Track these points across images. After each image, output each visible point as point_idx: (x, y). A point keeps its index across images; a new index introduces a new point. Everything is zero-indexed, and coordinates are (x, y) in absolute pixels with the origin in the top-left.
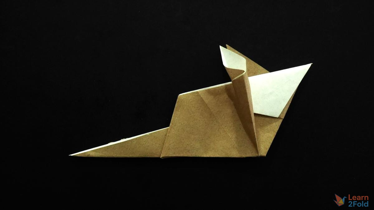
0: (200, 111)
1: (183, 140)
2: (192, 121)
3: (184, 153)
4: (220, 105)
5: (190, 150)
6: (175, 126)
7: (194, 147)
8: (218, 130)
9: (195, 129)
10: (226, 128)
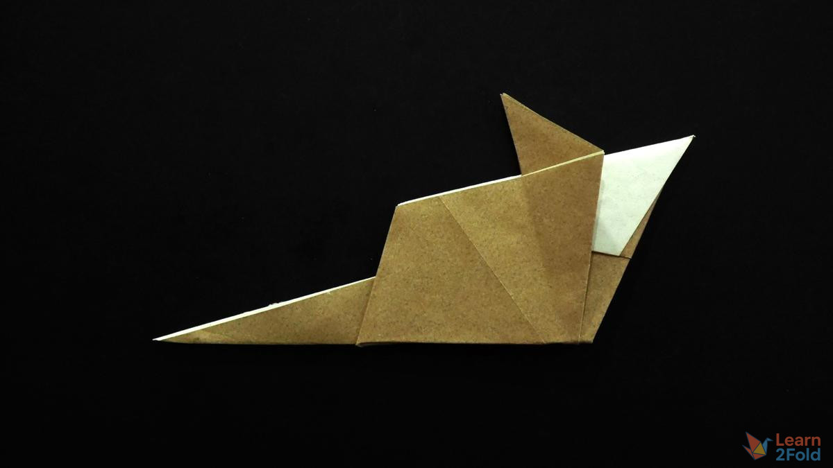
0: (445, 240)
1: (407, 304)
2: (427, 263)
3: (410, 335)
4: (490, 226)
5: (421, 327)
6: (388, 274)
7: (430, 321)
8: (486, 283)
9: (432, 281)
10: (504, 277)
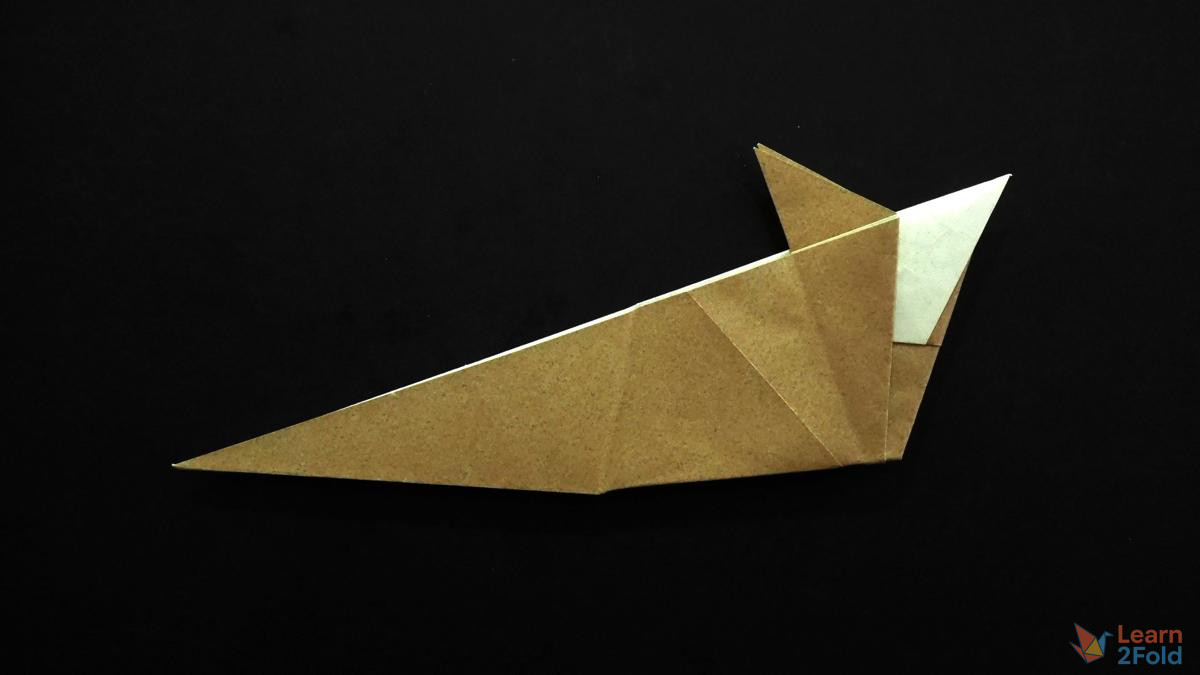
0: (701, 347)
1: (660, 436)
2: (681, 380)
3: (668, 473)
4: (759, 323)
5: (682, 464)
6: (632, 398)
7: (694, 454)
8: (760, 399)
9: (691, 402)
10: (782, 388)
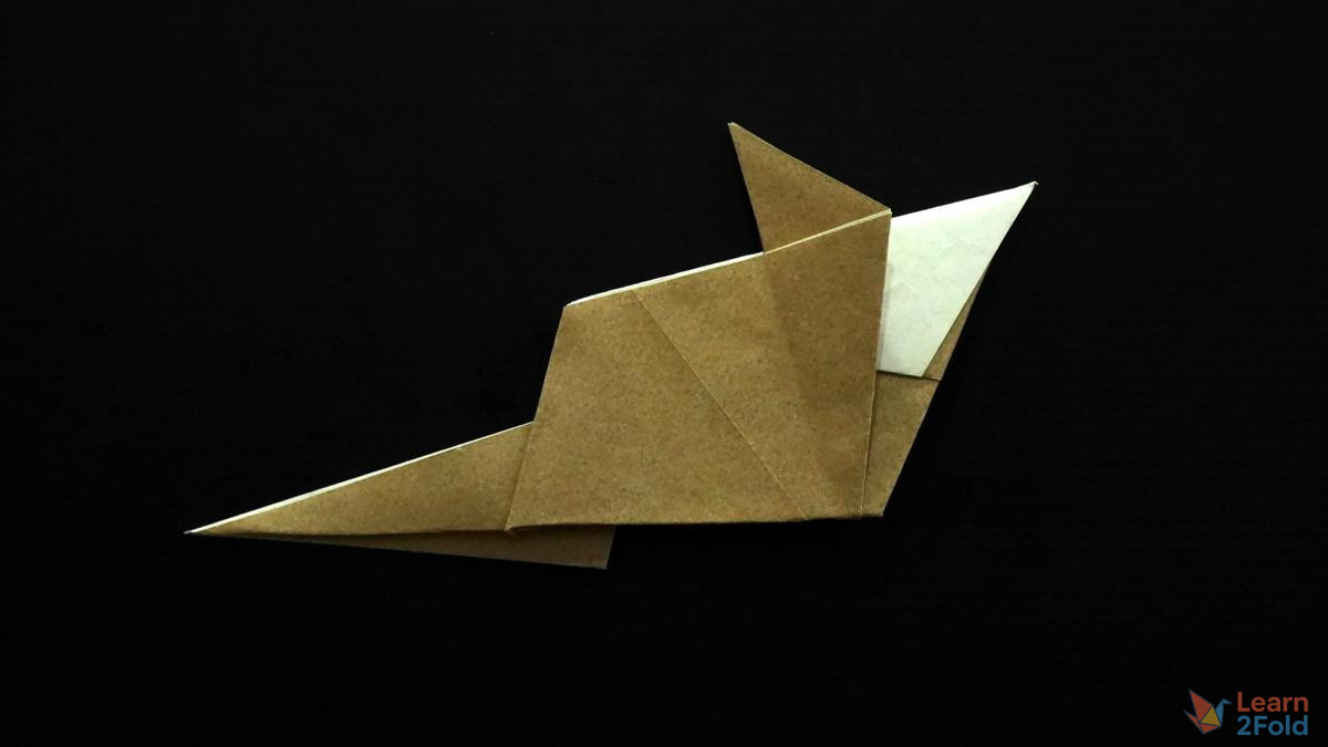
0: (643, 359)
1: (585, 463)
2: (616, 397)
3: (591, 512)
4: (716, 335)
5: (609, 501)
6: (554, 415)
7: (624, 490)
8: (711, 427)
9: (625, 425)
10: (739, 416)
